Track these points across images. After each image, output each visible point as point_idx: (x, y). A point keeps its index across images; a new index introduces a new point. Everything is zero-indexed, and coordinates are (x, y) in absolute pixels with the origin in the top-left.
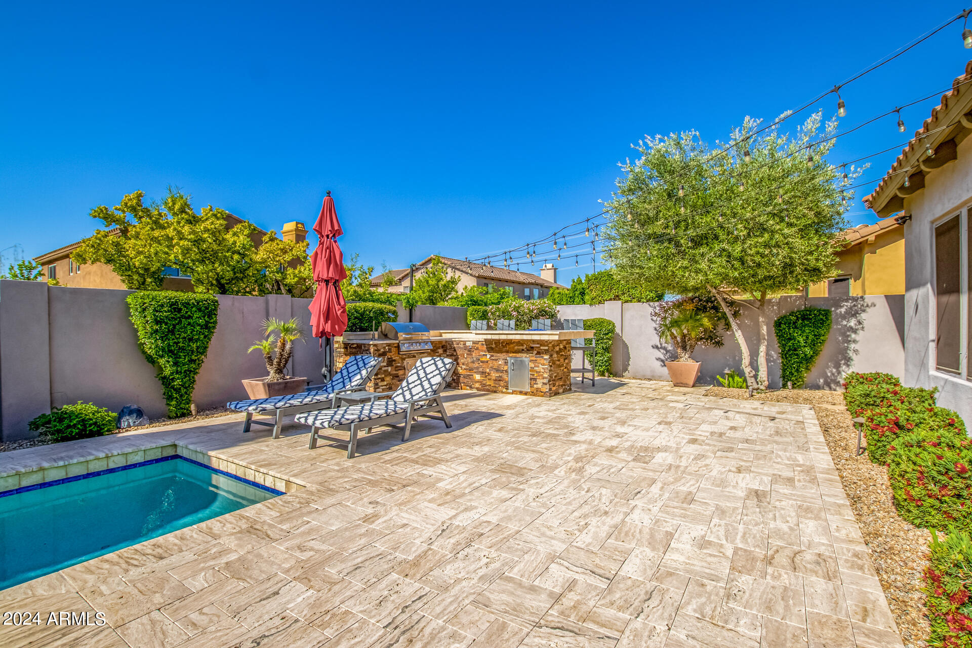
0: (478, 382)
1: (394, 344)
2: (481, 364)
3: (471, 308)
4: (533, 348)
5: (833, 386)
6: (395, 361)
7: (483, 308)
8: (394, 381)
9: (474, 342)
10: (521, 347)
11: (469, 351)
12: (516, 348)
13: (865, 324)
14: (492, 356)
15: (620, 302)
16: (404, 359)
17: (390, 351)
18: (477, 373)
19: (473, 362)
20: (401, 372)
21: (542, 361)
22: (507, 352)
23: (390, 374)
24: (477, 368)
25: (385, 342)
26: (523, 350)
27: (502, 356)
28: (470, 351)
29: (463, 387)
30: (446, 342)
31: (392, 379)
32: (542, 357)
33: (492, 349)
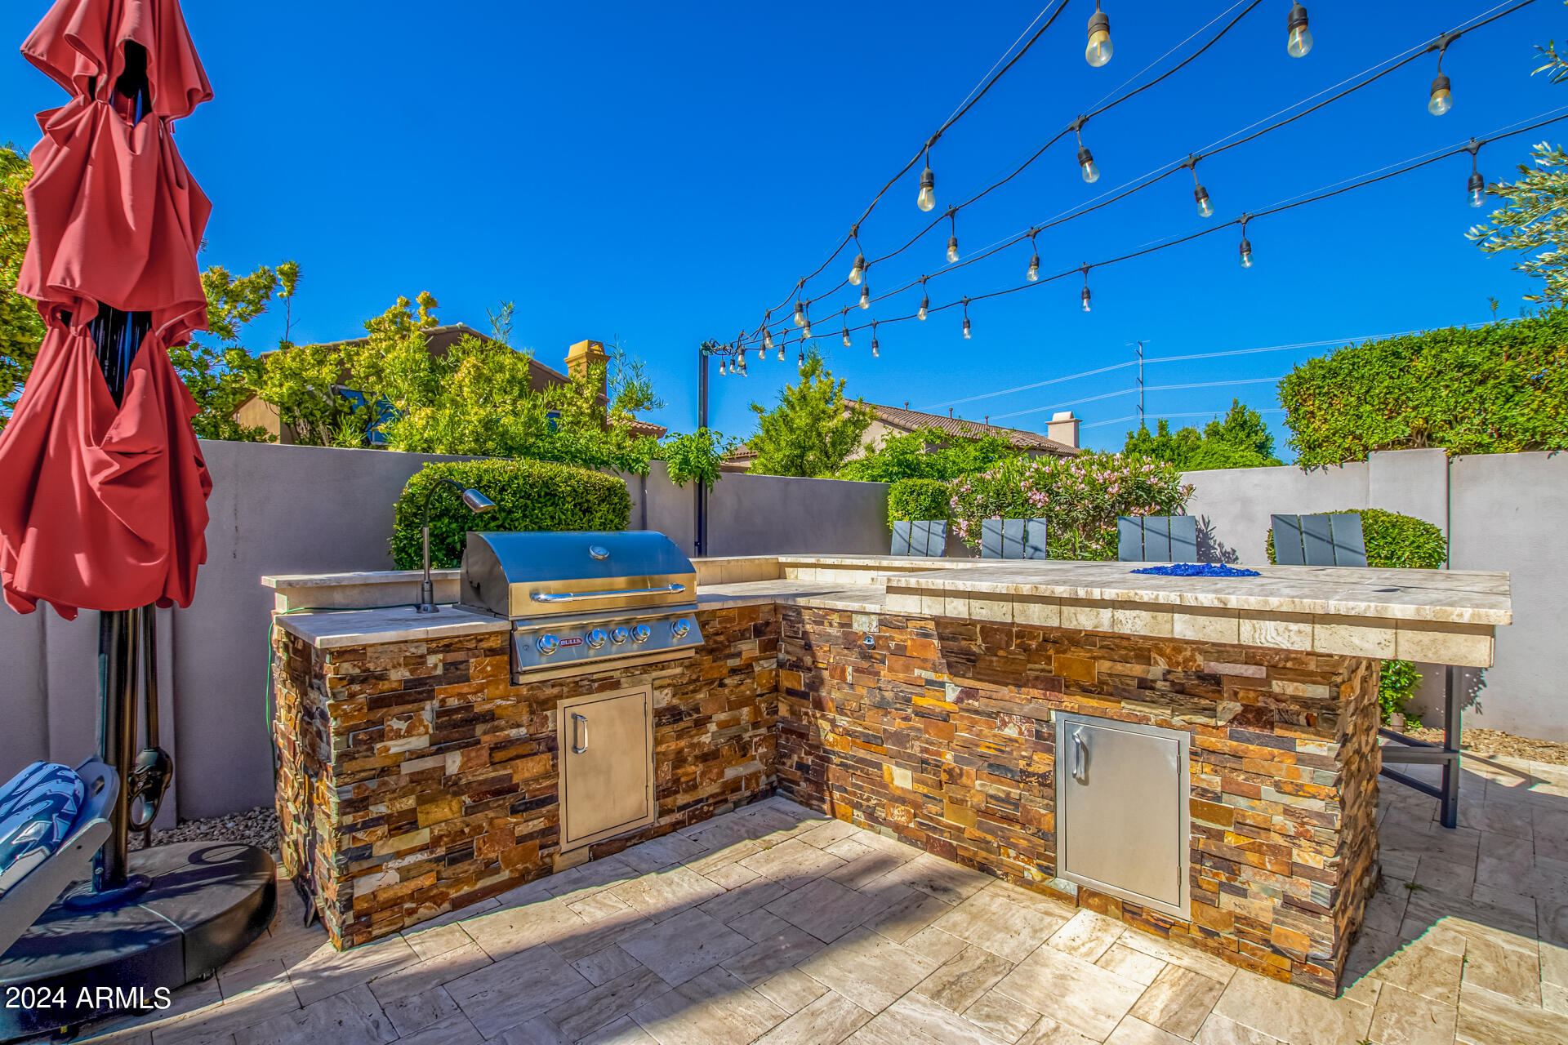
0: (902, 801)
1: (479, 638)
2: (918, 723)
3: (898, 486)
4: (1216, 680)
6: (489, 717)
7: (933, 484)
8: (480, 818)
9: (885, 621)
10: (1137, 669)
11: (866, 657)
12: (1104, 666)
14: (969, 693)
15: (1439, 453)
16: (549, 703)
17: (455, 672)
18: (902, 759)
19: (882, 707)
20: (527, 770)
21: (1283, 767)
22: (1053, 684)
23: (452, 787)
24: (900, 738)
25: (418, 632)
26: (1145, 684)
27: (1028, 700)
28: (868, 653)
29: (842, 807)
30: (776, 608)
31: (470, 811)
32: (1288, 745)
33: (971, 659)
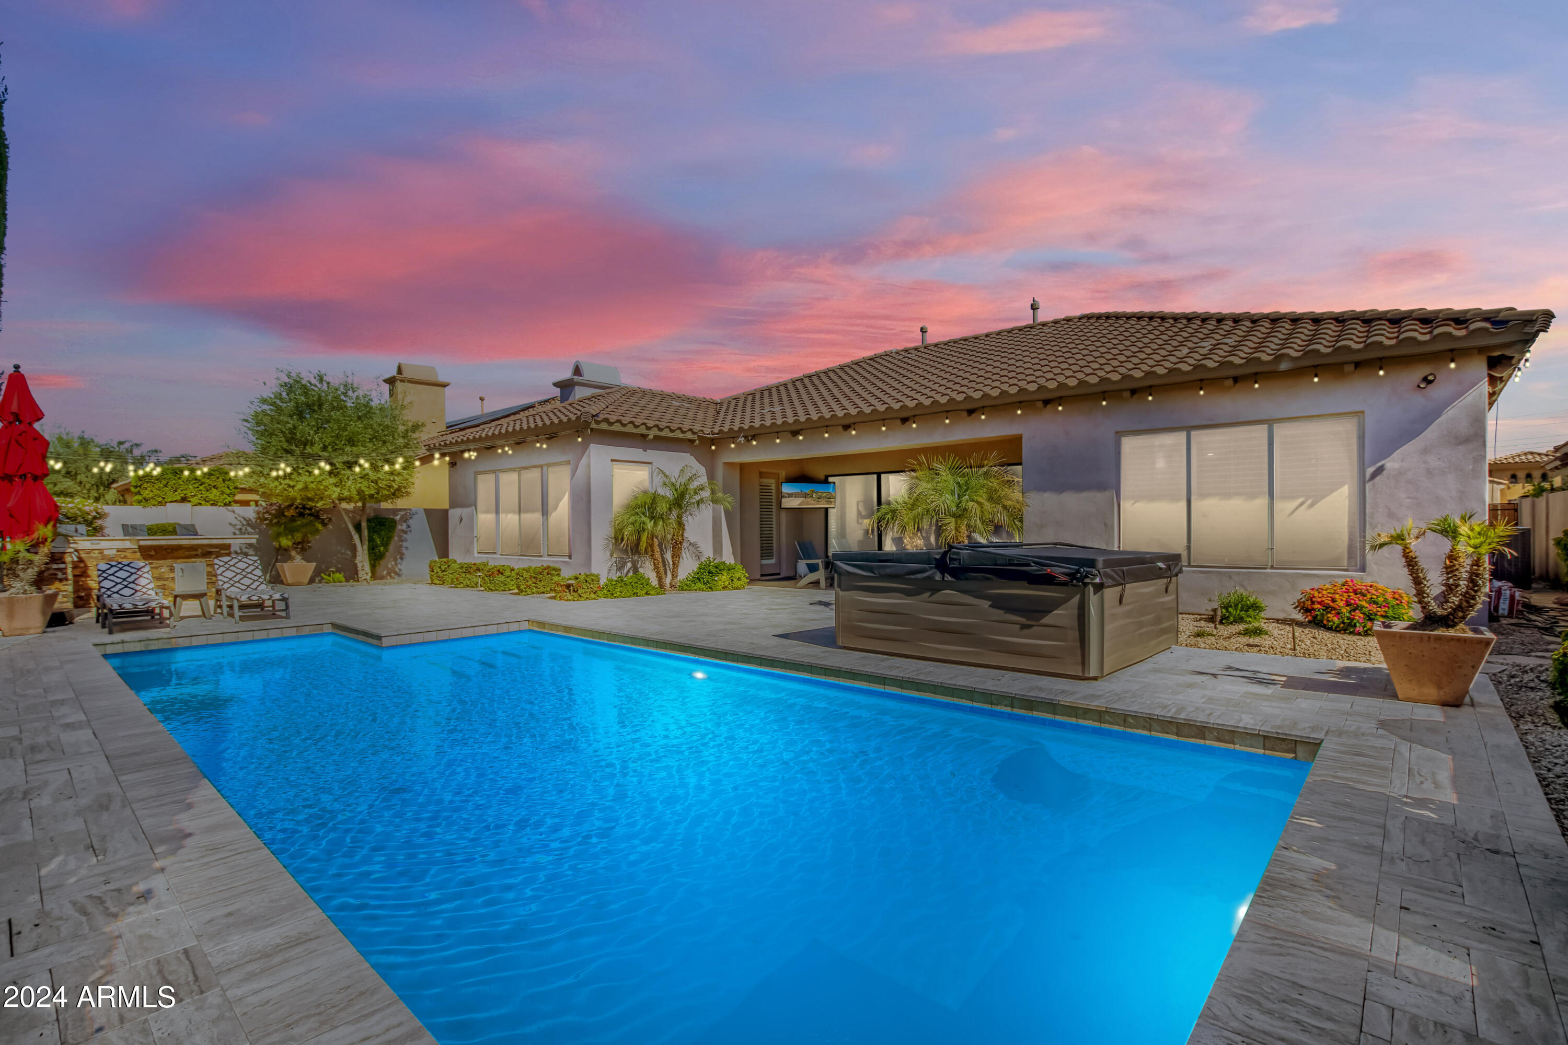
4: (210, 552)
5: (393, 575)
10: (195, 552)
12: (186, 553)
13: (412, 527)
15: (189, 505)
26: (197, 555)
27: (166, 563)
33: (150, 556)
